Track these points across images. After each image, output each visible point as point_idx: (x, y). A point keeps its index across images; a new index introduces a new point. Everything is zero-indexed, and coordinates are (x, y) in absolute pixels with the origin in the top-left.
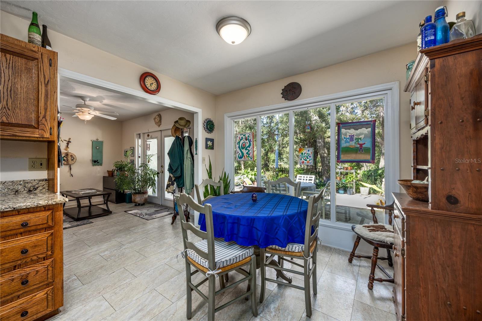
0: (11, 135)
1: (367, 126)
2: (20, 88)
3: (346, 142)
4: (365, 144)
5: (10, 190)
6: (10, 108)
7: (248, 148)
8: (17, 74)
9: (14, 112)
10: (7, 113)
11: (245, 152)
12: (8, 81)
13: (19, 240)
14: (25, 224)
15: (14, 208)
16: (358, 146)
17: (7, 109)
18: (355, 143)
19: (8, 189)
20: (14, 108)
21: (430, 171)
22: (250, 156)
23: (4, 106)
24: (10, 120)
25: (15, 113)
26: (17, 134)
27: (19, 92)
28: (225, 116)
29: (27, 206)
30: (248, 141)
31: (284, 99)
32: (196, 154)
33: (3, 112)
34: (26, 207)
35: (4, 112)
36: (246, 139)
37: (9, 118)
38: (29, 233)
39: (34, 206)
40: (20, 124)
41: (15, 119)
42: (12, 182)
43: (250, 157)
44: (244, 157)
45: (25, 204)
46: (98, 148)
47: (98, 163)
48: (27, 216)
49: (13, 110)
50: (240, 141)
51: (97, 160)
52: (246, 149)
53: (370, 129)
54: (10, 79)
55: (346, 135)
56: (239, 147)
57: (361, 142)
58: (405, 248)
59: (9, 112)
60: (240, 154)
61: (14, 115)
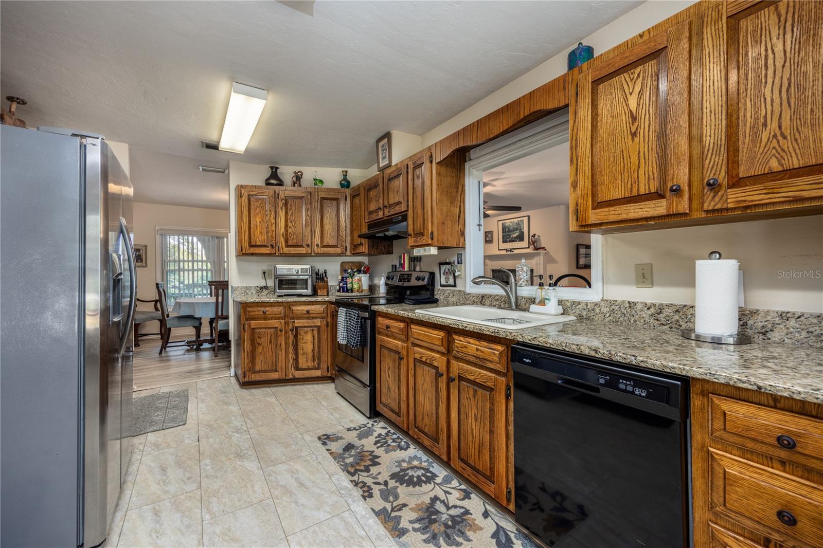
0: (791, 199)
2: (814, 67)
5: (814, 336)
6: (787, 133)
8: (805, 37)
9: (796, 140)
10: (780, 147)
12: (783, 66)
13: (775, 476)
14: (786, 442)
15: (760, 388)
17: (780, 138)
19: (808, 332)
20: (797, 129)
23: (772, 134)
24: (787, 162)
25: (799, 142)
26: (806, 194)
27: (811, 80)
29: (793, 393)
33: (771, 149)
34: (791, 393)
35: (774, 148)
37: (784, 160)
38: (806, 474)
39: (815, 401)
40: (812, 166)
41: (799, 156)
42: (818, 316)
45: (788, 386)
48: (796, 419)
49: (794, 135)
54: (788, 59)
59: (784, 144)
61: (797, 148)
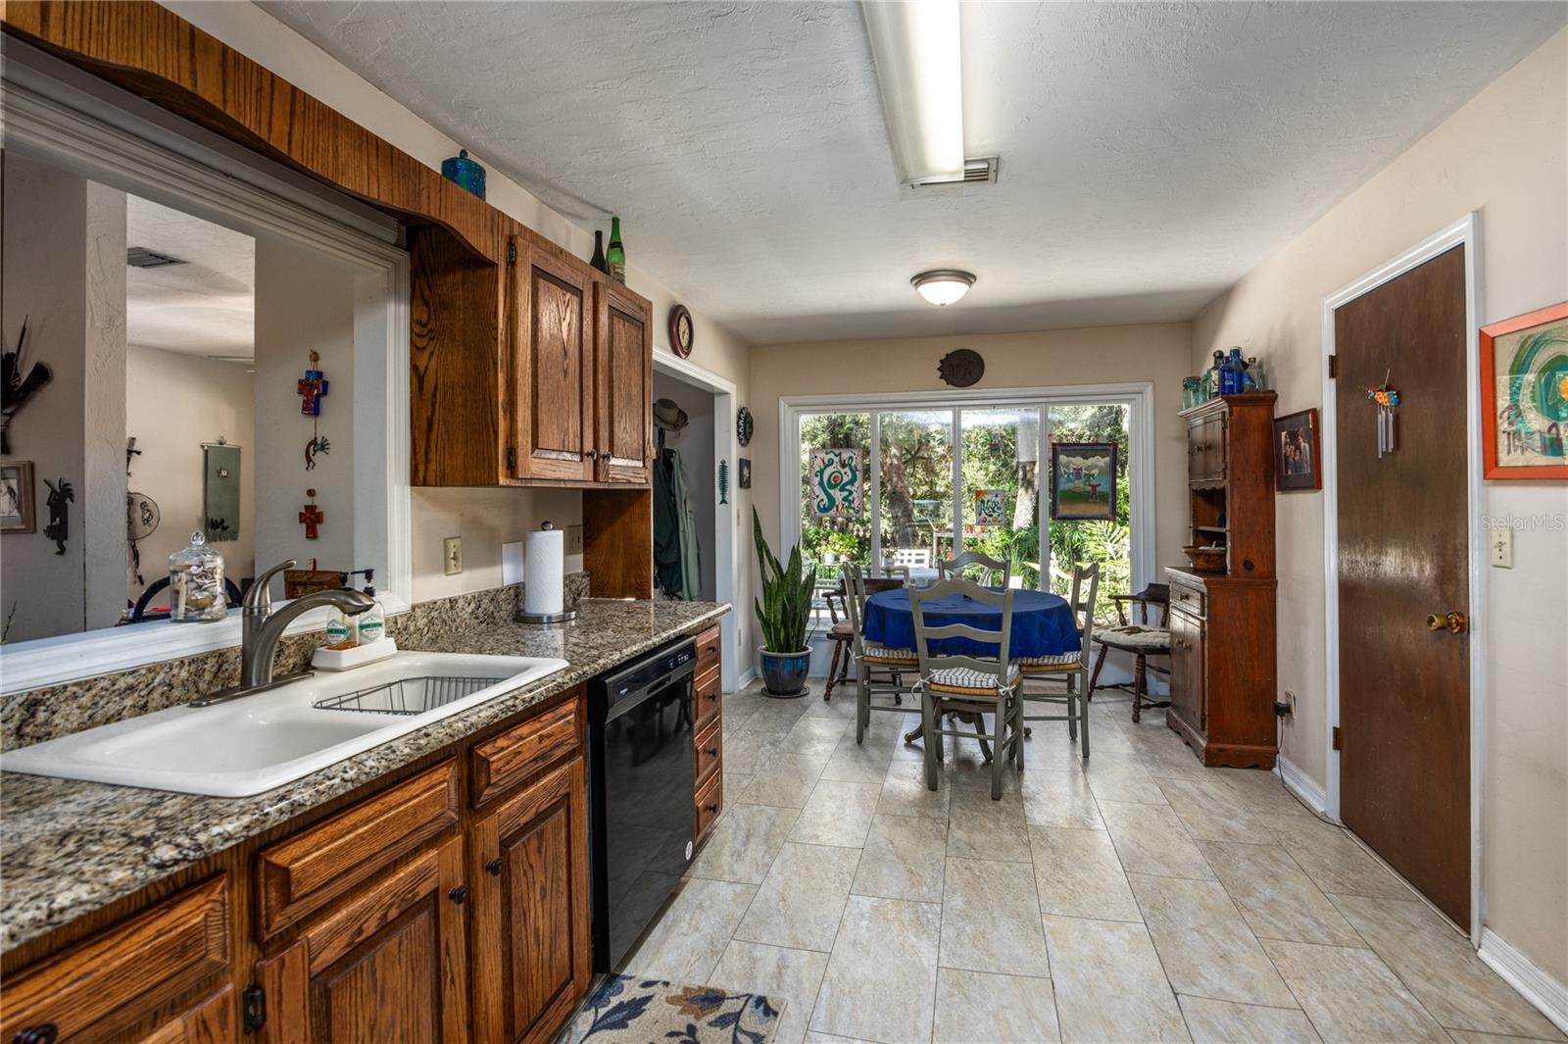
1: (1104, 453)
3: (1069, 480)
4: (1099, 485)
7: (848, 487)
11: (838, 495)
16: (1089, 488)
18: (1084, 483)
21: (1228, 534)
22: (852, 506)
28: (782, 402)
30: (847, 469)
31: (943, 381)
32: (724, 501)
36: (843, 465)
43: (854, 509)
44: (835, 509)
46: (224, 473)
47: (224, 529)
50: (825, 468)
51: (223, 521)
52: (842, 489)
53: (1108, 459)
55: (1067, 467)
56: (821, 483)
57: (1093, 483)
58: (1206, 628)
60: (822, 500)
